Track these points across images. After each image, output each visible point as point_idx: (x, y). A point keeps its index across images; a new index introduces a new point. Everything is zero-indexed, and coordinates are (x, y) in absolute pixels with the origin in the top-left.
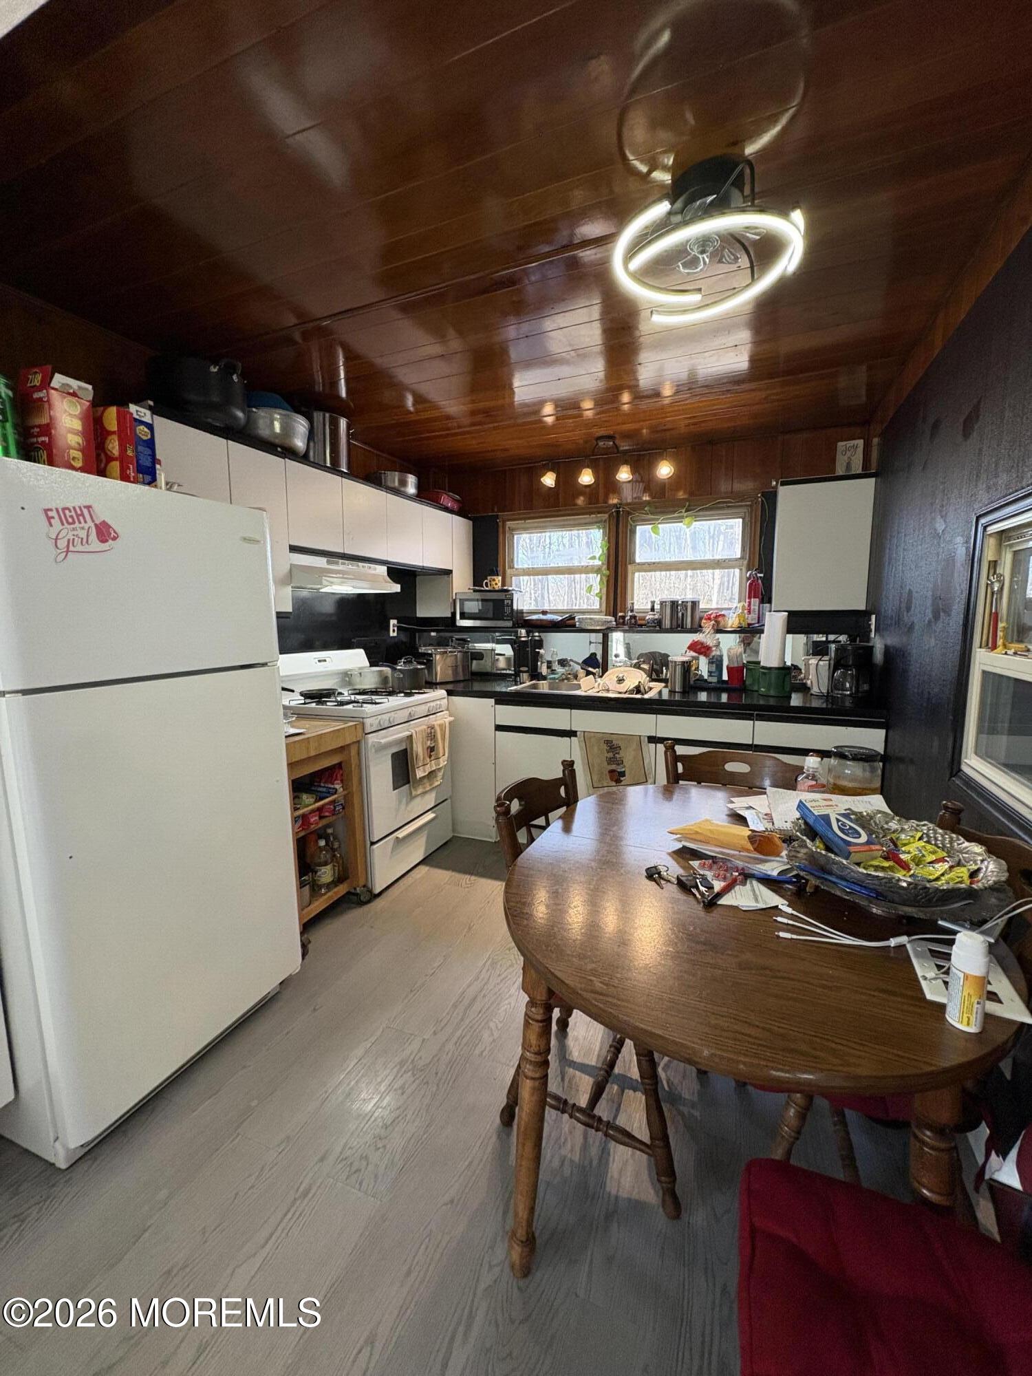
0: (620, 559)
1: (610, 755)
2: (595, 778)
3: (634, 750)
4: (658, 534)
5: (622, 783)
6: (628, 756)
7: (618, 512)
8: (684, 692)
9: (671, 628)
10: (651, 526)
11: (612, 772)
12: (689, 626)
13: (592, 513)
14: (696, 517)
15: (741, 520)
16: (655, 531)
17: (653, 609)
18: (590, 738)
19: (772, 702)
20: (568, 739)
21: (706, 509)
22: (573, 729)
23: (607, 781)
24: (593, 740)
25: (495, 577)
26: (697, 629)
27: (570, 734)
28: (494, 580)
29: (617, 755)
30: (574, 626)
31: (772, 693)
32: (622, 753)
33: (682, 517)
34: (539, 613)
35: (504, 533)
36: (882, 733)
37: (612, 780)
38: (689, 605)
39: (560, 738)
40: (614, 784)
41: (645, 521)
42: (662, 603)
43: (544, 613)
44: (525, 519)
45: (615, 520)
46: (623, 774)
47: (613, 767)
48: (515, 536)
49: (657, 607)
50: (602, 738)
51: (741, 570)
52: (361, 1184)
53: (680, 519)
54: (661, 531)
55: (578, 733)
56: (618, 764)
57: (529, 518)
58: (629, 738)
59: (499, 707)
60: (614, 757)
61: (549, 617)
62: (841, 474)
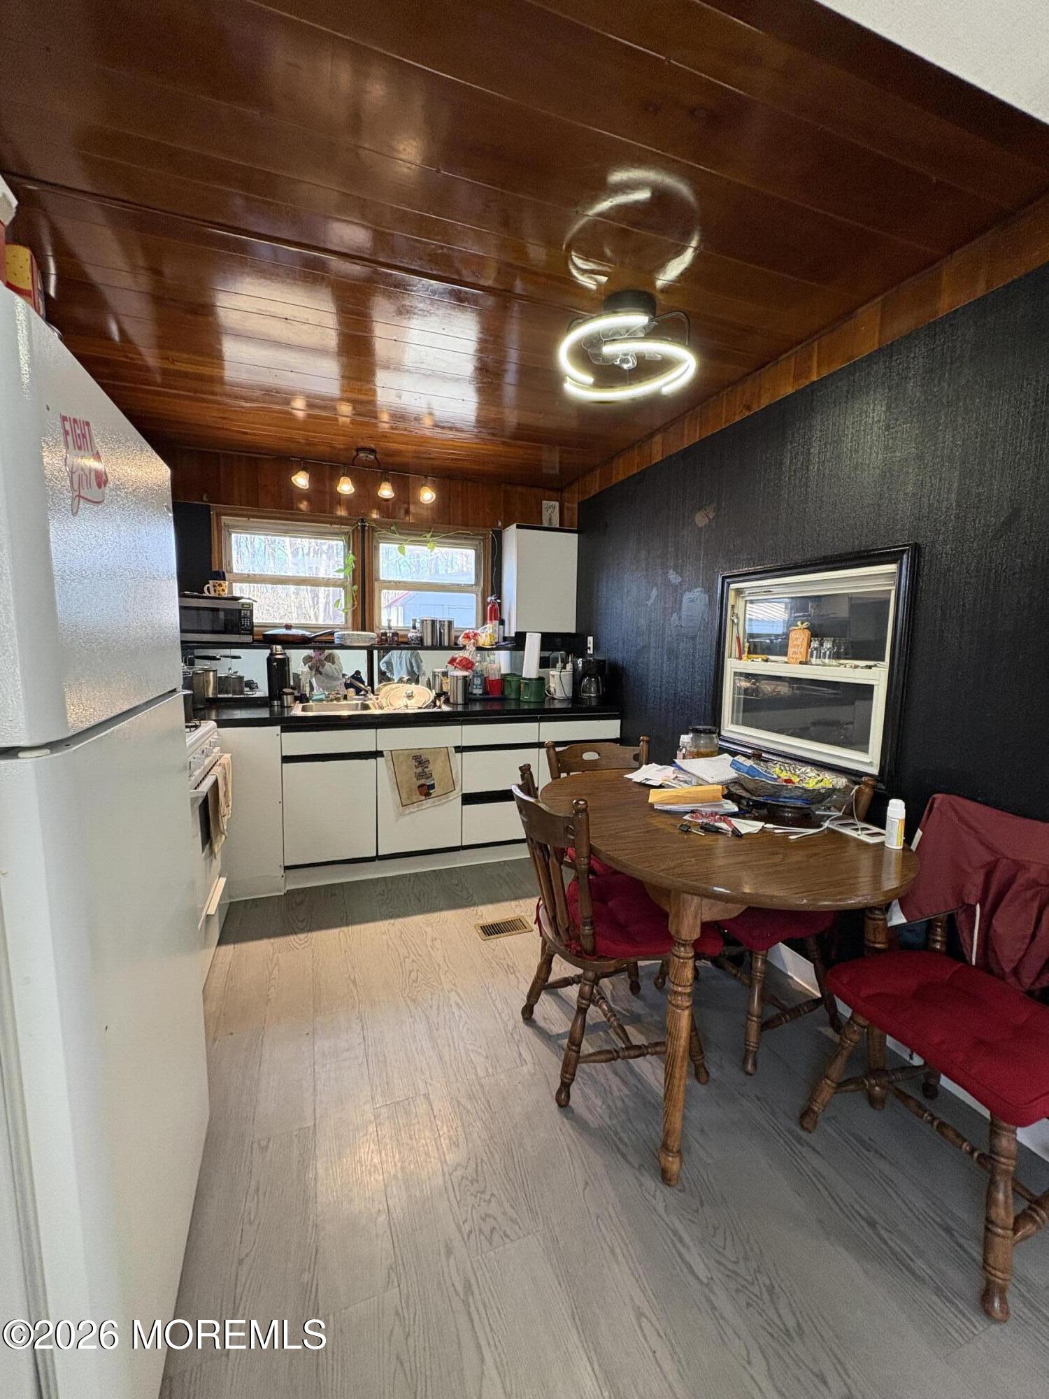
0: (366, 574)
1: (420, 770)
2: (404, 796)
3: (443, 762)
4: (404, 554)
5: (432, 796)
6: (436, 769)
7: (363, 527)
8: (465, 704)
9: (433, 645)
10: (397, 546)
11: (421, 786)
12: (446, 644)
13: (335, 523)
14: (438, 543)
15: (473, 551)
16: (402, 550)
17: (414, 627)
18: (399, 755)
19: (532, 706)
20: (374, 760)
21: (450, 537)
22: (379, 749)
23: (417, 796)
24: (401, 758)
25: (222, 582)
26: (455, 647)
27: (377, 754)
28: (220, 585)
29: (426, 770)
30: (332, 642)
31: (532, 700)
32: (431, 767)
33: (428, 542)
34: (281, 627)
35: (219, 531)
36: (618, 722)
37: (421, 794)
38: (446, 624)
39: (364, 761)
40: (423, 798)
41: (388, 540)
42: (422, 622)
43: (288, 627)
44: (249, 516)
45: (360, 534)
46: (432, 787)
47: (422, 781)
48: (233, 535)
49: (418, 625)
50: (408, 755)
51: (477, 595)
52: (507, 1236)
53: (425, 543)
54: (406, 551)
55: (384, 753)
56: (427, 778)
57: (254, 517)
58: (437, 751)
59: (285, 735)
60: (424, 772)
61: (293, 632)
62: (546, 526)
